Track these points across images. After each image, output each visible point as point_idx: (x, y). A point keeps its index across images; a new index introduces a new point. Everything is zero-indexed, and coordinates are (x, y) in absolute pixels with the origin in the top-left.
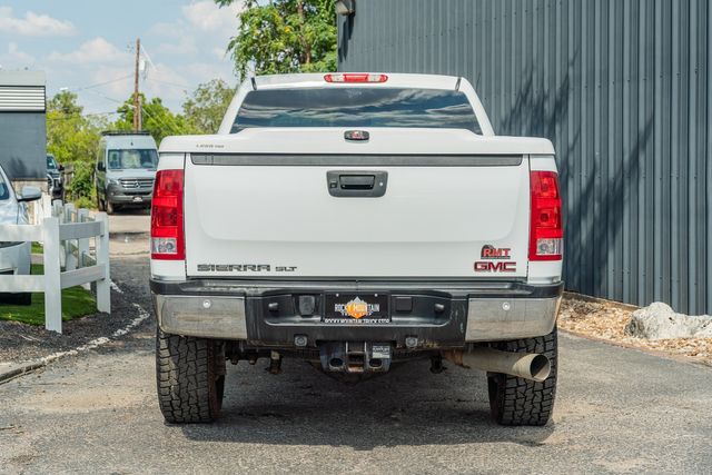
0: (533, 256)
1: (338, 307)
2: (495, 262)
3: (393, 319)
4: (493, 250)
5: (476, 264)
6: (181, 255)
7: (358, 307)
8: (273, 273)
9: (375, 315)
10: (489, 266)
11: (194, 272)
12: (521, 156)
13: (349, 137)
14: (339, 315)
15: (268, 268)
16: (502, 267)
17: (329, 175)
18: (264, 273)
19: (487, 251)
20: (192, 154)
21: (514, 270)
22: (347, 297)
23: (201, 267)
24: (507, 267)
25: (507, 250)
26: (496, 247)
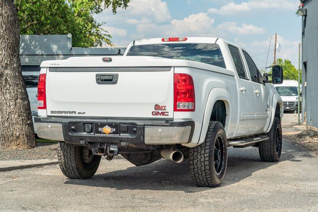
0: (175, 109)
1: (100, 129)
2: (160, 112)
3: (121, 134)
4: (159, 107)
5: (153, 112)
6: (45, 107)
7: (107, 130)
8: (77, 115)
9: (114, 133)
10: (157, 114)
11: (49, 114)
12: (171, 67)
13: (105, 60)
14: (100, 132)
15: (75, 112)
16: (163, 114)
17: (97, 75)
18: (74, 115)
19: (157, 107)
20: (49, 67)
21: (168, 115)
22: (103, 125)
23: (52, 112)
24: (165, 114)
25: (165, 107)
26: (161, 105)
